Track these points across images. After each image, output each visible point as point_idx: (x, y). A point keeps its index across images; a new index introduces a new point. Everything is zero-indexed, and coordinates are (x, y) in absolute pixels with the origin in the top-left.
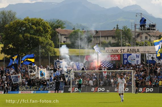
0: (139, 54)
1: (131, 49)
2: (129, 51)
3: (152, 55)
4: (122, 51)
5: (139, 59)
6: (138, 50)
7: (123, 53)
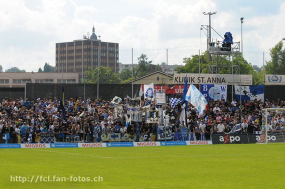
0: (225, 86)
1: (213, 78)
2: (210, 81)
3: (243, 87)
4: (200, 80)
5: (225, 93)
6: (224, 81)
7: (201, 83)
